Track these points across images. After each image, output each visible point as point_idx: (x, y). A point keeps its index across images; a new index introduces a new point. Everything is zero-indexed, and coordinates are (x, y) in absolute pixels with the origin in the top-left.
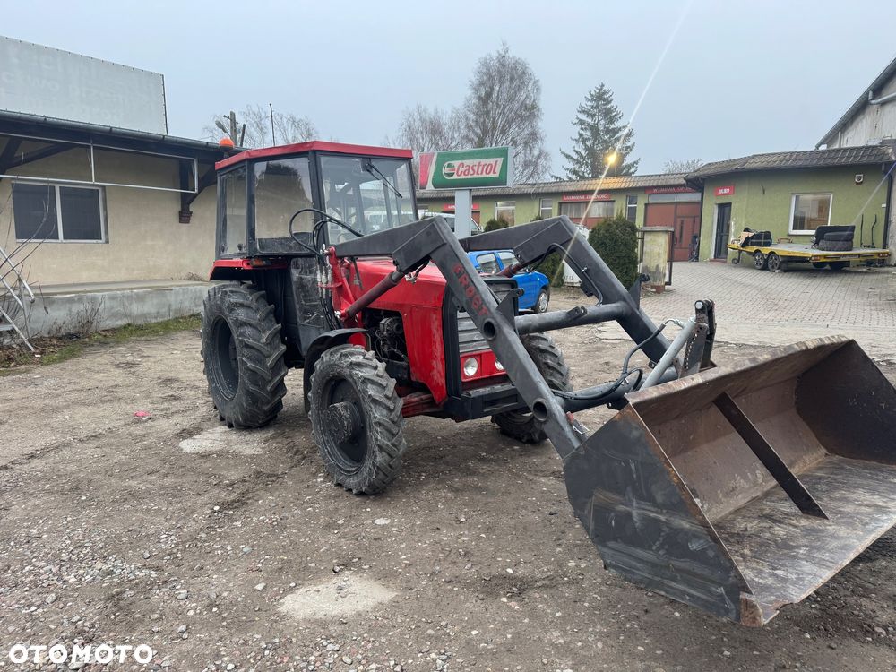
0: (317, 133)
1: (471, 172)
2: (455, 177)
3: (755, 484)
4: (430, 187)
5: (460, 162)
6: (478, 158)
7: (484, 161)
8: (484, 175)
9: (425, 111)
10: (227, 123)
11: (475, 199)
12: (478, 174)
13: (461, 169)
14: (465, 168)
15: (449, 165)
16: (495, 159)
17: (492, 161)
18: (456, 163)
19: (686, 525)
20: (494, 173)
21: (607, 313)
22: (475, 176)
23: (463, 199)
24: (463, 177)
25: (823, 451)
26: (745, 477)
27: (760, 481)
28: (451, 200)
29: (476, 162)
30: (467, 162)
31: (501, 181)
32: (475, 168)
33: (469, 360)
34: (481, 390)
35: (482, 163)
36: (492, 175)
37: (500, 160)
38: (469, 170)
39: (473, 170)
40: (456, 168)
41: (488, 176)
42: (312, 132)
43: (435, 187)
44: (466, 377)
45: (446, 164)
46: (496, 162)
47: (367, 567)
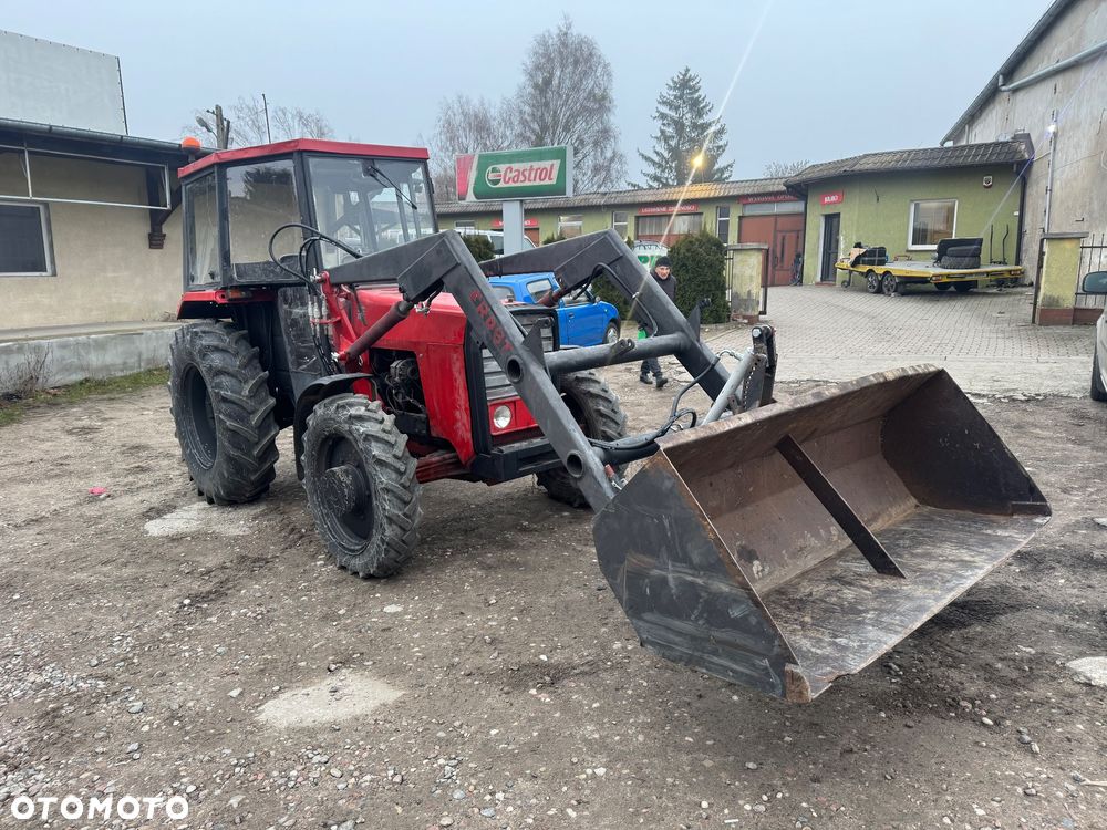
0: (332, 131)
1: (522, 178)
2: (502, 185)
3: (829, 541)
4: (471, 197)
5: (508, 165)
6: (530, 161)
7: (536, 165)
8: (538, 183)
9: (468, 102)
10: (212, 120)
11: (528, 213)
12: (530, 180)
13: (509, 175)
14: (514, 174)
15: (494, 170)
16: (550, 162)
17: (546, 164)
18: (502, 167)
19: (725, 588)
20: (550, 179)
21: (661, 346)
22: (527, 183)
23: (512, 212)
24: (512, 184)
25: (913, 501)
26: (816, 535)
27: (835, 538)
28: (498, 214)
29: (527, 165)
30: (515, 166)
31: (559, 190)
32: (527, 174)
33: (500, 408)
34: (516, 445)
35: (535, 167)
36: (547, 182)
37: (557, 163)
38: (518, 176)
39: (524, 176)
40: (502, 173)
41: (542, 183)
42: (326, 130)
43: (477, 196)
44: (496, 429)
45: (490, 169)
46: (552, 166)
47: (370, 663)
